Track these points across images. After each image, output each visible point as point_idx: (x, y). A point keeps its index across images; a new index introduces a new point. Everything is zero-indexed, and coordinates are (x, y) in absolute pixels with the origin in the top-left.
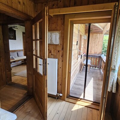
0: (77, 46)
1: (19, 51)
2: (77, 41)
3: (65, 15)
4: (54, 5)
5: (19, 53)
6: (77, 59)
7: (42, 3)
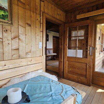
0: (100, 40)
1: (50, 50)
2: (99, 37)
3: (89, 17)
4: (80, 12)
5: (50, 51)
6: (100, 54)
7: (71, 12)
